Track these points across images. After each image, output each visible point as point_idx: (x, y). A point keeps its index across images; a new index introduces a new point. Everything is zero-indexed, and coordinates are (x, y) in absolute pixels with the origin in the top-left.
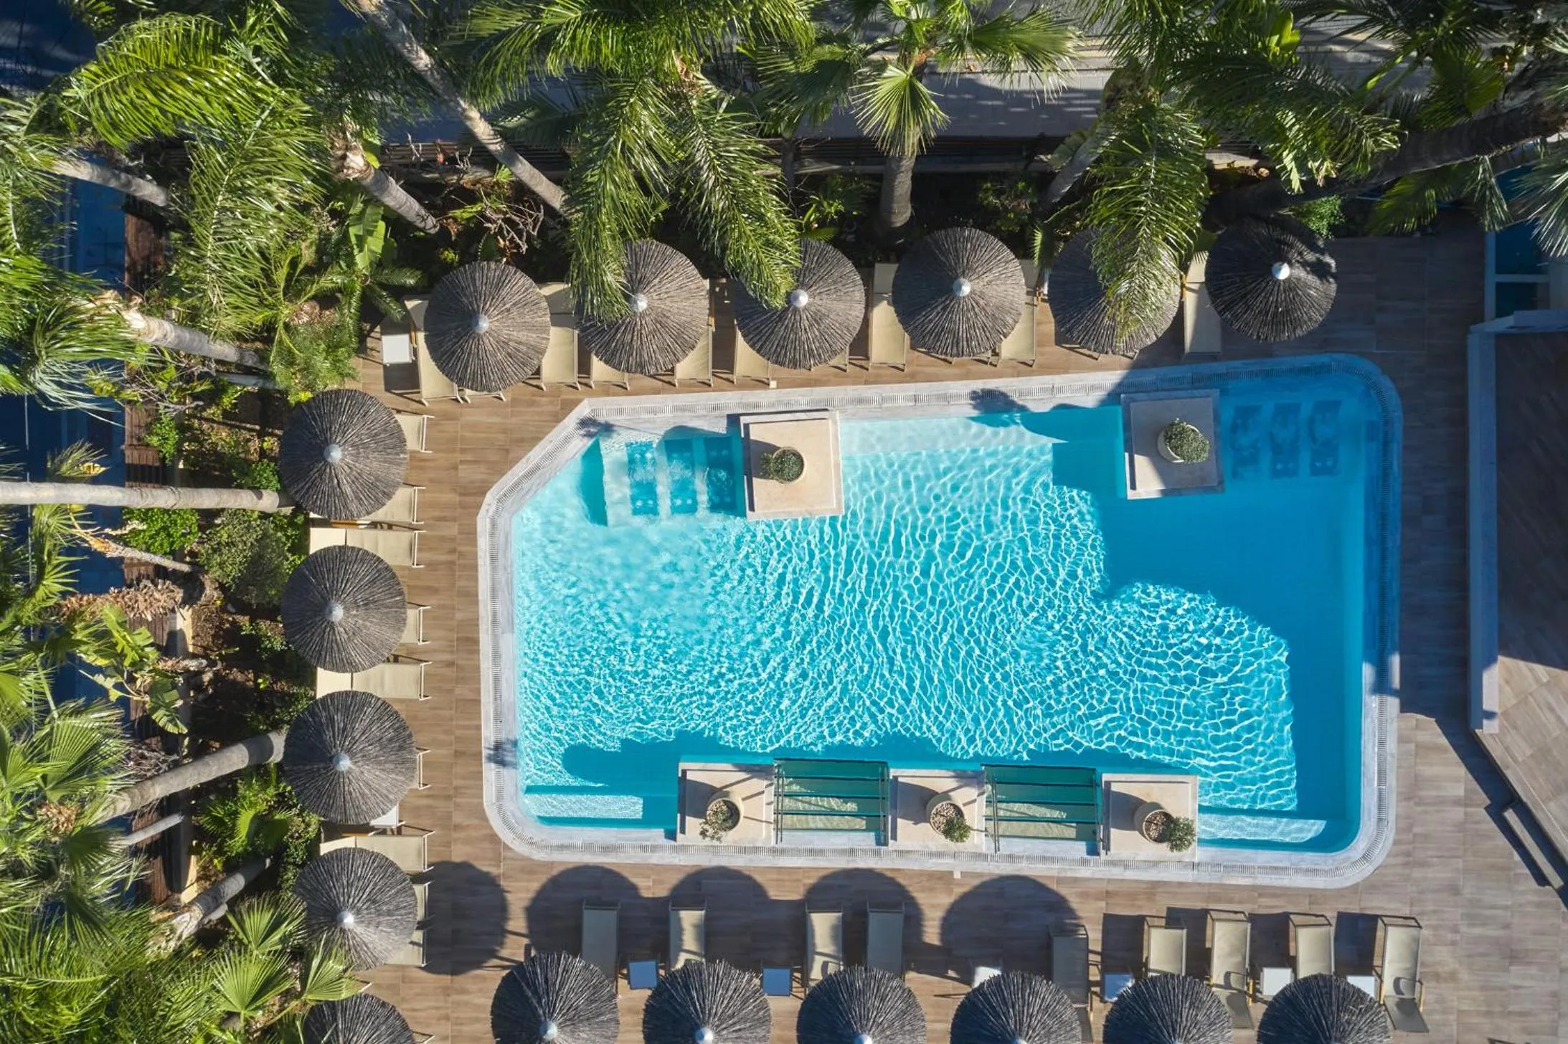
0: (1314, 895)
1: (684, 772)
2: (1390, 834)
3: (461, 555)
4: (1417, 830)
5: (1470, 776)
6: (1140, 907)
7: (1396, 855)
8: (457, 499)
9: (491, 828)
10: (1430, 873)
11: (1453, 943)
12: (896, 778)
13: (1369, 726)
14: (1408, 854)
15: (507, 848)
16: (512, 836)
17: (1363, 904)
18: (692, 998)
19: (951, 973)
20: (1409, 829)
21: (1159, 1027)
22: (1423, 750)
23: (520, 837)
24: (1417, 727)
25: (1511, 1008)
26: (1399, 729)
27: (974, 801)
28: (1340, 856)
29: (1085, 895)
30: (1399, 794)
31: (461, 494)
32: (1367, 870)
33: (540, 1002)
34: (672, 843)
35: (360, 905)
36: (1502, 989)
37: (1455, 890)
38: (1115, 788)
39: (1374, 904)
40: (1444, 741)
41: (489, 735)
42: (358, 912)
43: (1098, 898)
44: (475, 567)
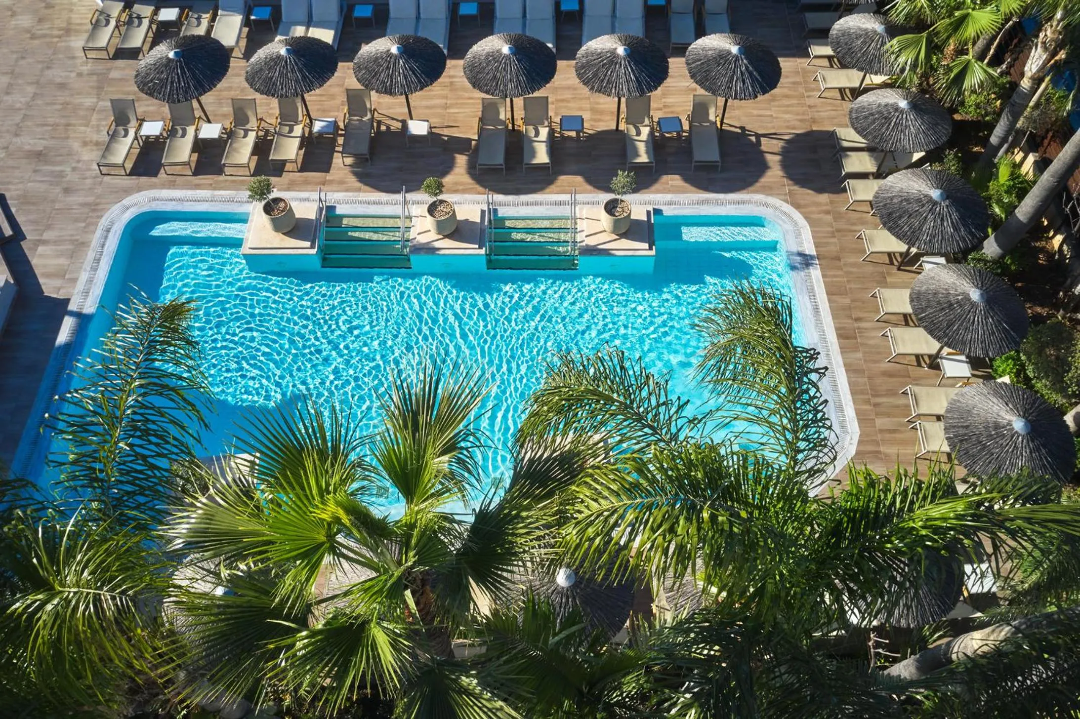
0: (172, 185)
1: (650, 249)
2: (103, 222)
3: (868, 402)
4: (83, 225)
5: (30, 259)
6: (301, 177)
7: (103, 209)
8: (882, 449)
9: (801, 213)
10: (81, 200)
11: (78, 161)
12: (480, 248)
13: (97, 290)
14: (94, 210)
15: (786, 201)
16: (782, 209)
17: (137, 181)
18: (634, 74)
19: (446, 138)
20: (88, 225)
21: (297, 64)
22: (60, 274)
23: (776, 208)
24: (59, 289)
25: (50, 128)
26: (74, 288)
27: (419, 234)
28: (146, 209)
29: (341, 182)
30: (89, 246)
31: (879, 452)
32: (127, 201)
33: (747, 68)
34: (656, 207)
35: (897, 114)
36: (53, 138)
37: (67, 191)
38: (308, 244)
39: (128, 182)
40: (42, 281)
41: (816, 273)
42: (896, 110)
43: (331, 182)
44: (853, 393)
